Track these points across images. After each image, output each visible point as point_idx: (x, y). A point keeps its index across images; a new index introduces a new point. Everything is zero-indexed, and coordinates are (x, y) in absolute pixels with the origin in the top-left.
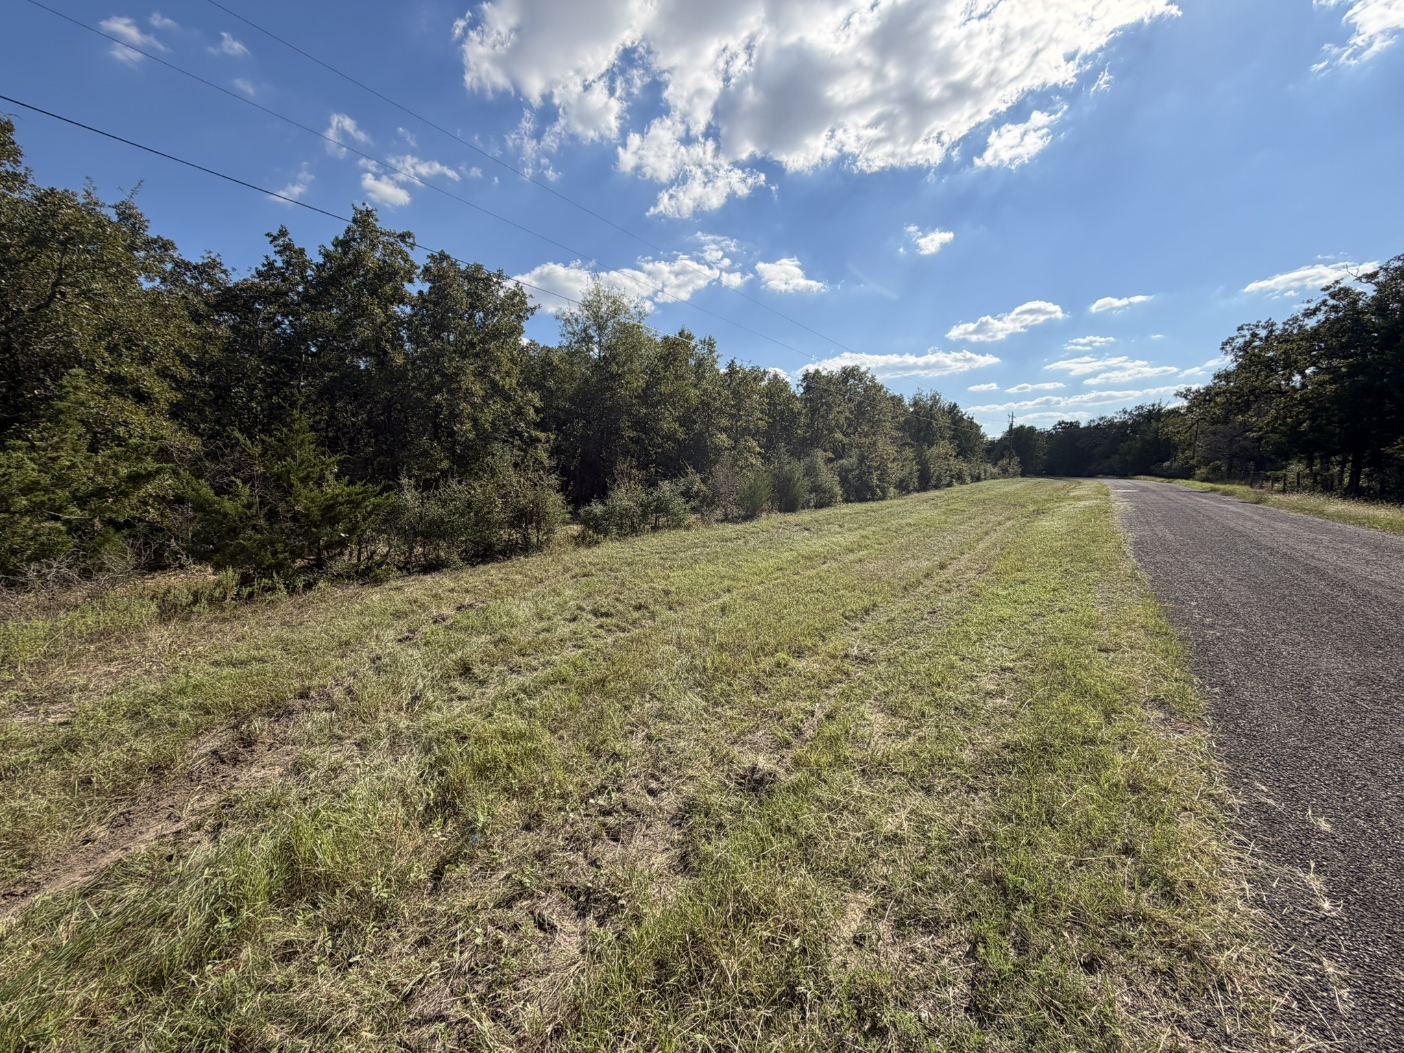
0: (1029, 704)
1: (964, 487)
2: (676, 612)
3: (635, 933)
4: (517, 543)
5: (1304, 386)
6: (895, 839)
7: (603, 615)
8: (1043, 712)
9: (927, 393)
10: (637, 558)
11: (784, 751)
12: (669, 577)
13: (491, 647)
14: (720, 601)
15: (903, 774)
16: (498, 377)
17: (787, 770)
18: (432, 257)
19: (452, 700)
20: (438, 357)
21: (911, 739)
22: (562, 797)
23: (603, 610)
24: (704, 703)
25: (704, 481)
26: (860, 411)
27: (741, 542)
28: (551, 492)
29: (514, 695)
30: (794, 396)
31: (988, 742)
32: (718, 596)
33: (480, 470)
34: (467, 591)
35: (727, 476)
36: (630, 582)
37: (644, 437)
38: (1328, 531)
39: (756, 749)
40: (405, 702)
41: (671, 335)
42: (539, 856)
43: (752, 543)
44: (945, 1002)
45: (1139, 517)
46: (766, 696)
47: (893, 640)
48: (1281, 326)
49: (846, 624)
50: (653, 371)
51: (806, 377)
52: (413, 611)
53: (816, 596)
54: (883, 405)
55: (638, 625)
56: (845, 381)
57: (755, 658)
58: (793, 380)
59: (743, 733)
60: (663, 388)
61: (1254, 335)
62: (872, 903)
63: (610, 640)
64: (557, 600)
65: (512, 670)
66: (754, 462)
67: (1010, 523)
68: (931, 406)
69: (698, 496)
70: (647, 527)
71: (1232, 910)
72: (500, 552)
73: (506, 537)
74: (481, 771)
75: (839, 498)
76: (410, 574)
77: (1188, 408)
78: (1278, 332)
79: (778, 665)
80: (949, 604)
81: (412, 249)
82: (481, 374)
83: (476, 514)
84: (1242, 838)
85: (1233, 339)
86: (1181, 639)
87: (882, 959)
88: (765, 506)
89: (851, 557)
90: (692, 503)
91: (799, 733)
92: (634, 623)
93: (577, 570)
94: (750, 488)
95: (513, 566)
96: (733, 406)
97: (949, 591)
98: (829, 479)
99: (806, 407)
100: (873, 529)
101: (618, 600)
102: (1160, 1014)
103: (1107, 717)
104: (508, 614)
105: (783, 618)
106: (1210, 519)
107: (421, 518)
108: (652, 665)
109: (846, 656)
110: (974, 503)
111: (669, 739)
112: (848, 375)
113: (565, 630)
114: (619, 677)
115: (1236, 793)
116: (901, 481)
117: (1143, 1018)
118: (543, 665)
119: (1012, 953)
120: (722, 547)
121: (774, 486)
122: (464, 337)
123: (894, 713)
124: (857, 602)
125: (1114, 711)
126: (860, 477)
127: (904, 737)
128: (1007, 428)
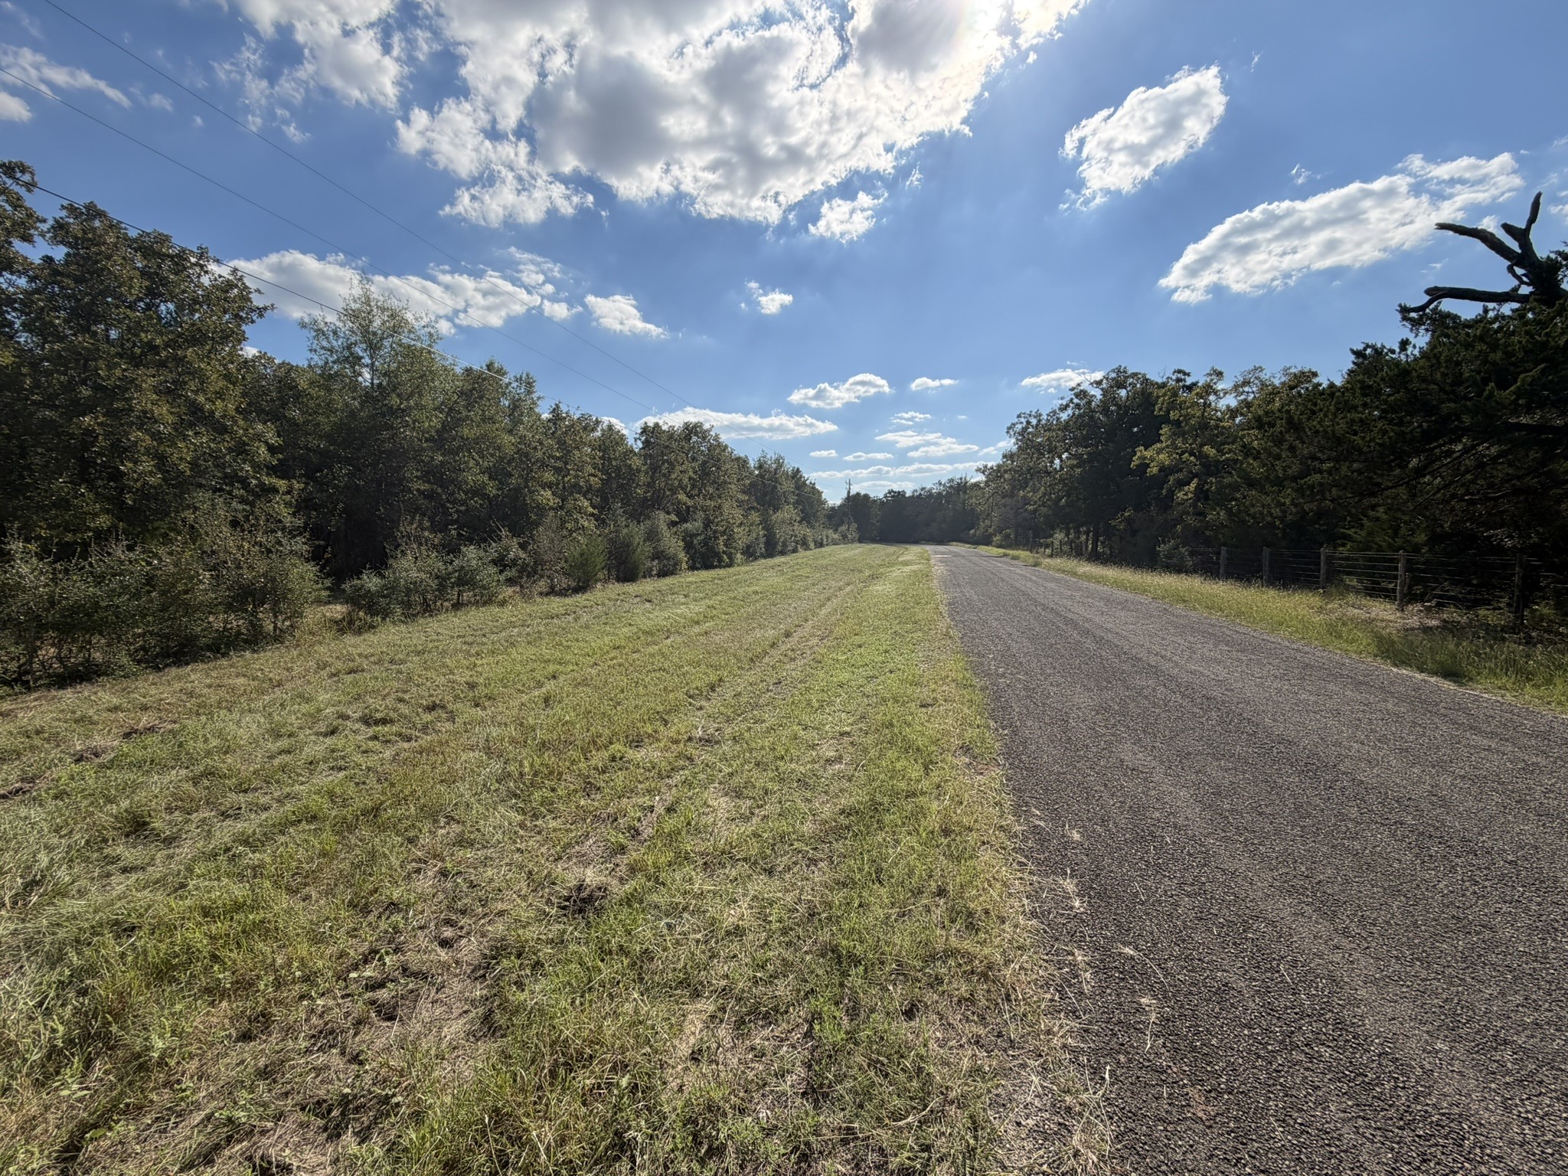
0: (863, 766)
1: (808, 553)
2: (484, 709)
3: (413, 1136)
4: (239, 633)
5: (1062, 468)
6: (737, 932)
7: (377, 723)
8: (874, 772)
9: (771, 455)
10: (431, 645)
11: (618, 859)
12: (475, 665)
13: (188, 786)
14: (544, 690)
15: (745, 860)
16: (201, 399)
17: (621, 879)
18: (72, 209)
19: (109, 875)
20: (87, 361)
21: (755, 820)
22: (306, 979)
23: (378, 716)
24: (520, 818)
25: (523, 546)
26: (704, 472)
27: (571, 618)
28: (295, 560)
29: (228, 850)
30: (632, 451)
31: (827, 811)
32: (540, 685)
33: (172, 530)
34: (145, 708)
35: (552, 541)
36: (420, 676)
37: (439, 490)
38: (1080, 589)
39: (584, 861)
40: (9, 894)
41: (476, 367)
42: (264, 1073)
43: (585, 618)
44: (784, 1094)
45: (952, 581)
46: (598, 797)
47: (739, 715)
48: (1045, 417)
49: (690, 704)
50: (451, 409)
51: (645, 430)
52: (32, 748)
53: (658, 675)
54: (728, 466)
55: (430, 731)
56: (688, 438)
57: (585, 755)
58: (630, 432)
59: (569, 845)
60: (466, 431)
61: (1028, 423)
62: (712, 1008)
63: (388, 754)
64: (305, 708)
65: (225, 815)
66: (586, 524)
67: (848, 588)
68: (776, 470)
69: (515, 565)
70: (446, 604)
71: (1016, 926)
72: (209, 648)
73: (218, 625)
74: (162, 973)
75: (684, 566)
76: (29, 689)
77: (986, 482)
78: (1044, 422)
79: (613, 759)
80: (794, 673)
81: (29, 191)
82: (170, 393)
83: (163, 593)
84: (1024, 860)
85: (1014, 424)
86: (982, 689)
87: (721, 1067)
88: (600, 575)
89: (697, 629)
90: (508, 574)
91: (635, 833)
92: (425, 729)
93: (339, 665)
94: (582, 555)
95: (231, 666)
96: (558, 458)
97: (793, 660)
98: (673, 544)
99: (646, 464)
100: (719, 598)
101: (401, 700)
102: (964, 1040)
103: (926, 768)
104: (220, 734)
105: (619, 704)
106: (1003, 580)
107: (52, 603)
108: (450, 780)
109: (690, 739)
110: (817, 569)
111: (472, 870)
112: (691, 432)
113: (316, 748)
114: (400, 801)
115: (1018, 821)
116: (748, 547)
117: (951, 1048)
118: (279, 801)
119: (846, 1020)
120: (546, 625)
121: (610, 552)
122: (137, 335)
123: (739, 795)
124: (700, 678)
125: (931, 762)
126: (705, 543)
127: (746, 819)
128: (845, 495)
